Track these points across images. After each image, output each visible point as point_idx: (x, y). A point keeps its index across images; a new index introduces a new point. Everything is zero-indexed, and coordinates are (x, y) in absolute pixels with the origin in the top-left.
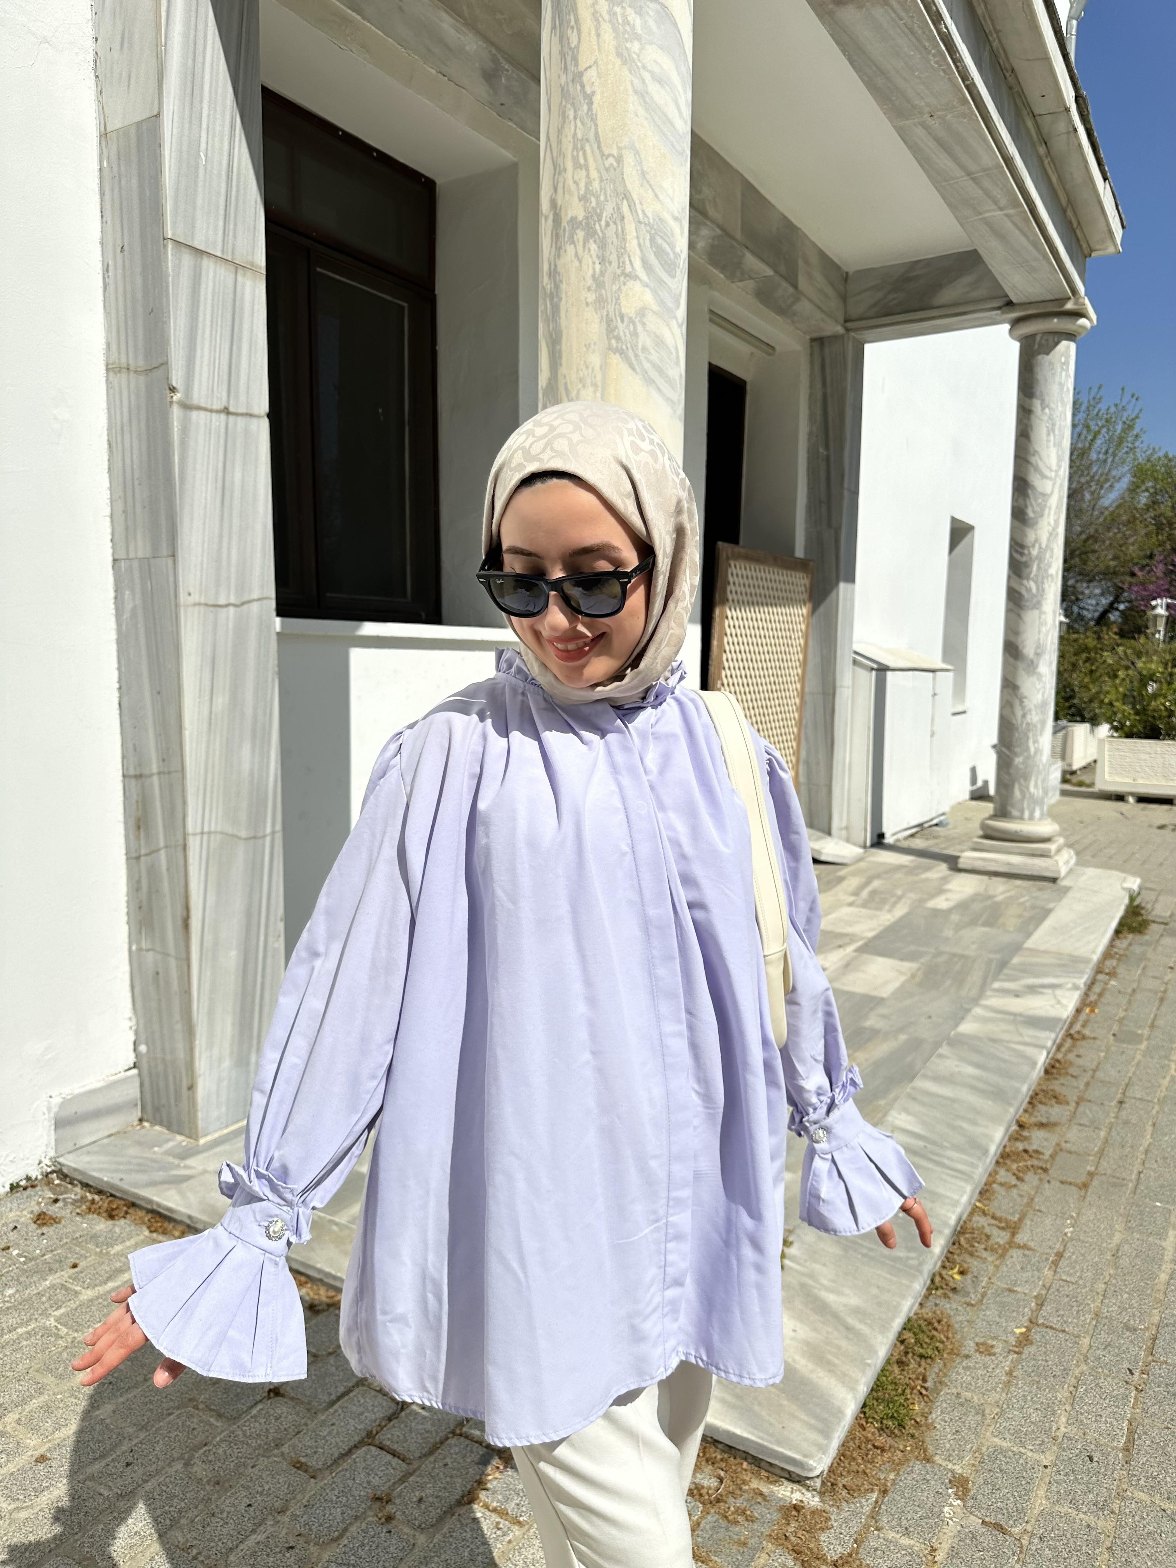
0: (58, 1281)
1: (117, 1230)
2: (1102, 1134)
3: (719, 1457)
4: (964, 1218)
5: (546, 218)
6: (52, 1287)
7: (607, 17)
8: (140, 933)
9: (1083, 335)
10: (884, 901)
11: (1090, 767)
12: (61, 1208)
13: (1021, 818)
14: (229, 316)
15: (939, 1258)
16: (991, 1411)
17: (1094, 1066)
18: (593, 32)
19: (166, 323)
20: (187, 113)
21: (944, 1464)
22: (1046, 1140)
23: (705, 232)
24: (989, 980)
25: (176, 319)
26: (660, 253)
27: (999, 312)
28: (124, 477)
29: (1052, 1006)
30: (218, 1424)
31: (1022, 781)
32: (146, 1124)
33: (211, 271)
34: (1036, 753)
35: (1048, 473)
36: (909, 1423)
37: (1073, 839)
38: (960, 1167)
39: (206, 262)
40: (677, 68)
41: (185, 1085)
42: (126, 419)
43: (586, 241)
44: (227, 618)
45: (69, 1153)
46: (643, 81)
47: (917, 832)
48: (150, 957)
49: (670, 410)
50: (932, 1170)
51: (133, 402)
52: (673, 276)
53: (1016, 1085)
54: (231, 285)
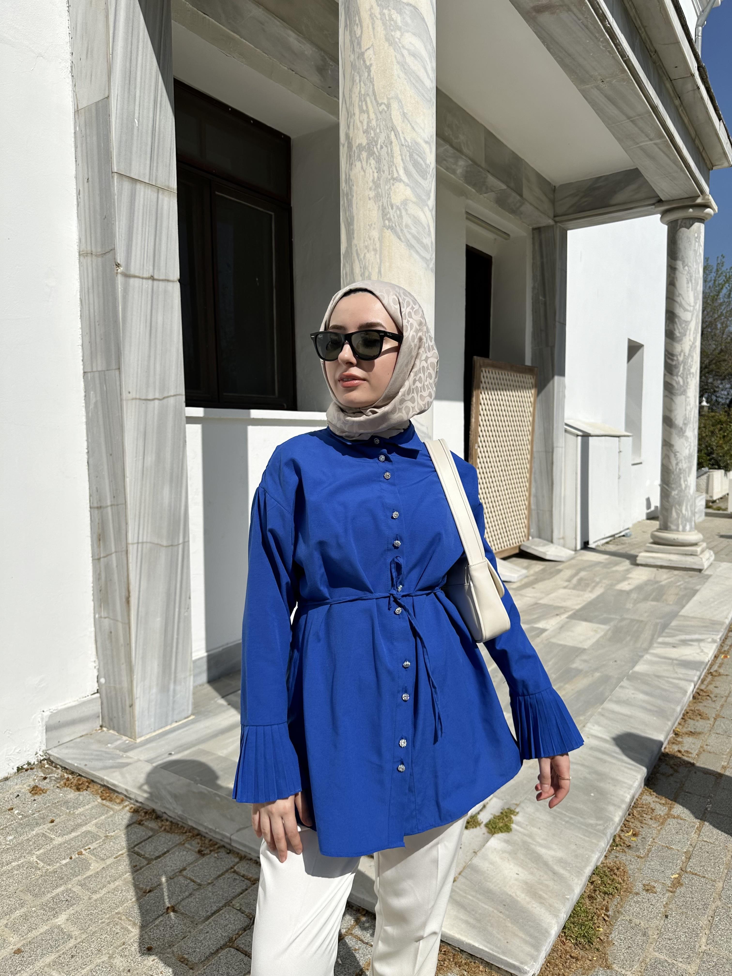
0: (41, 831)
1: (81, 798)
3: (463, 962)
4: (636, 797)
5: (343, 146)
6: (37, 835)
7: (379, 16)
8: (101, 606)
9: (709, 219)
10: (587, 585)
11: (724, 498)
12: (47, 783)
13: (677, 530)
14: (154, 221)
15: (619, 824)
16: (653, 934)
17: (726, 694)
18: (370, 27)
19: (114, 225)
20: (126, 95)
21: (619, 970)
22: (694, 744)
23: (462, 163)
24: (655, 637)
25: (119, 221)
26: (416, 164)
27: (653, 207)
28: (90, 321)
29: (698, 654)
30: (133, 930)
31: (677, 507)
32: (105, 729)
33: (142, 192)
34: (686, 488)
35: (689, 308)
36: (596, 940)
37: (713, 544)
39: (139, 186)
40: (425, 47)
41: (128, 704)
42: (90, 284)
43: (368, 158)
44: (154, 407)
45: (55, 747)
46: (403, 56)
47: (611, 541)
48: (106, 622)
49: (425, 265)
50: (614, 764)
51: (94, 274)
52: (425, 179)
53: (673, 706)
54: (155, 200)
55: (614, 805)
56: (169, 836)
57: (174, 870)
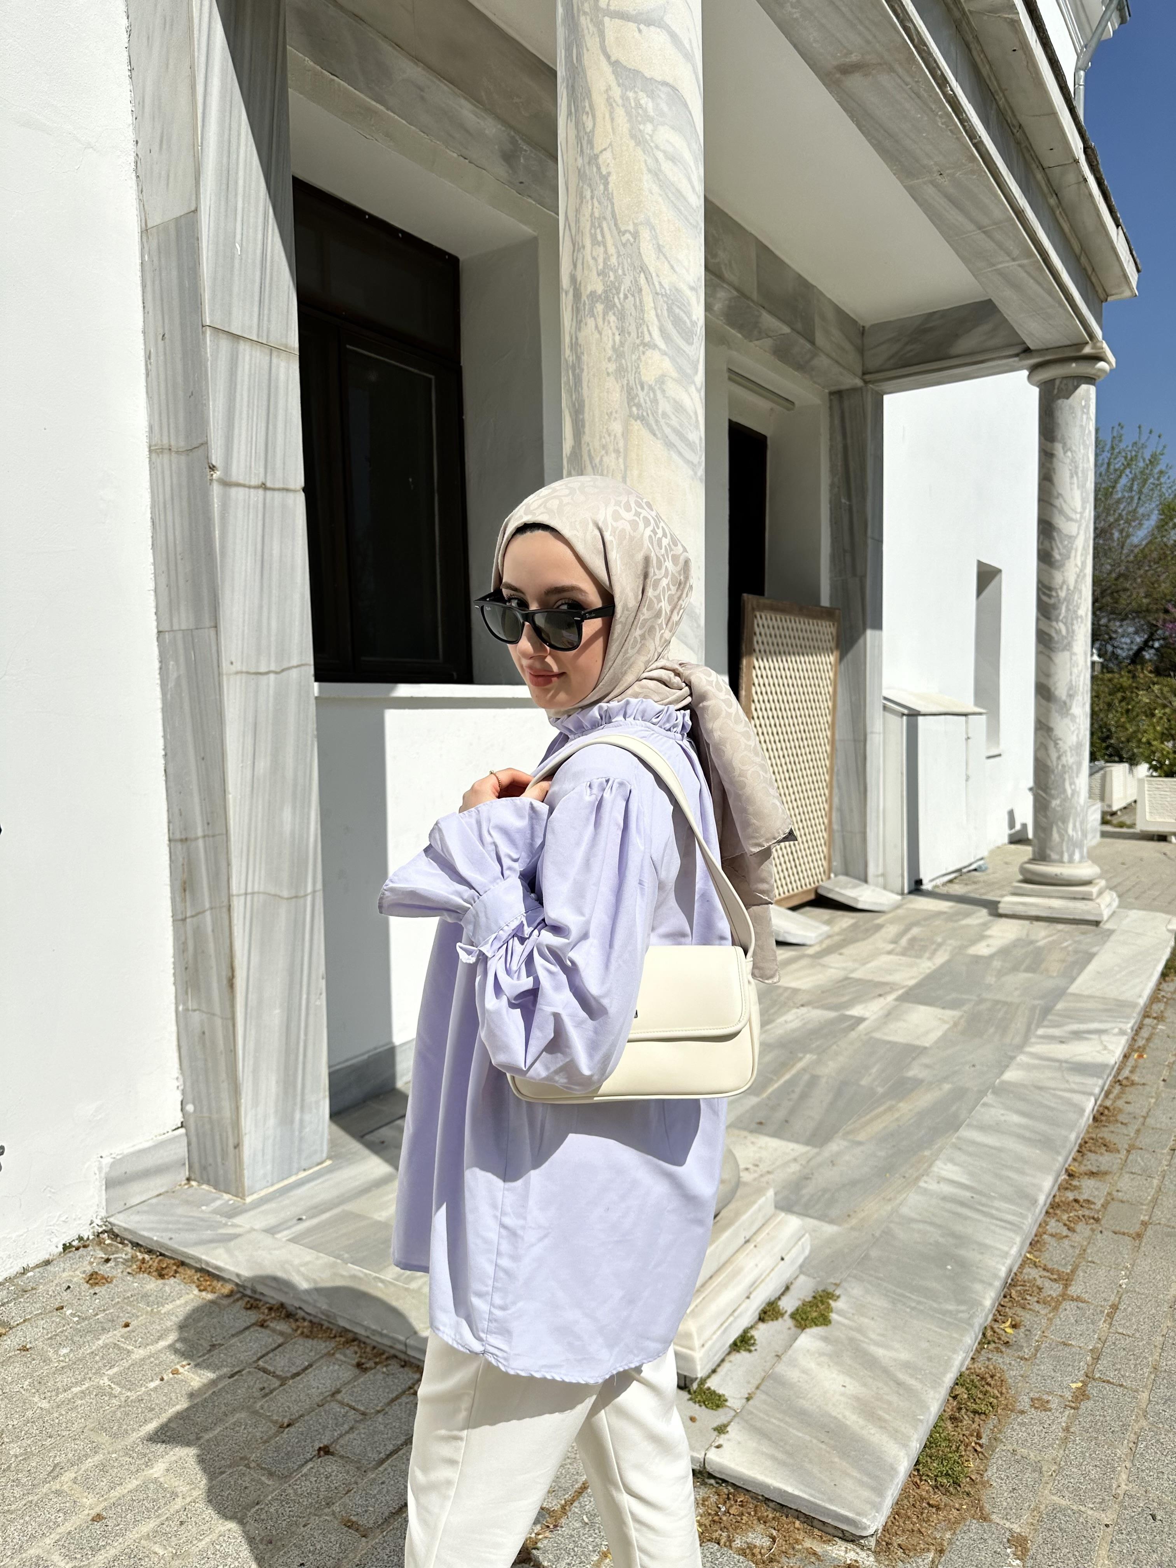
0: (111, 1340)
1: (167, 1288)
2: (1155, 1182)
3: (771, 1516)
4: (1015, 1270)
5: (566, 293)
6: (105, 1346)
7: (620, 102)
8: (187, 993)
9: (1102, 378)
10: (924, 948)
11: (1129, 808)
12: (112, 1268)
13: (1061, 861)
14: (265, 397)
15: (990, 1311)
16: (1048, 1468)
17: (1144, 1114)
18: (607, 116)
19: (205, 405)
20: (223, 207)
21: (1001, 1523)
22: (1097, 1189)
23: (722, 294)
24: (1033, 1027)
25: (214, 401)
26: (677, 322)
27: (1016, 359)
28: (167, 553)
29: (1098, 1052)
30: (270, 1483)
31: (1060, 824)
32: (193, 1183)
33: (247, 354)
34: (1073, 795)
35: (1073, 516)
36: (965, 1481)
37: (1116, 881)
38: (1010, 1217)
39: (243, 346)
40: (689, 145)
41: (231, 1143)
42: (168, 496)
43: (605, 314)
44: (268, 685)
45: (120, 1212)
46: (657, 160)
47: (955, 878)
48: (196, 1017)
49: (691, 473)
50: (979, 1221)
51: (175, 481)
52: (691, 344)
53: (1064, 1132)
54: (266, 367)
55: (982, 1282)
56: (309, 1343)
57: (322, 1393)
